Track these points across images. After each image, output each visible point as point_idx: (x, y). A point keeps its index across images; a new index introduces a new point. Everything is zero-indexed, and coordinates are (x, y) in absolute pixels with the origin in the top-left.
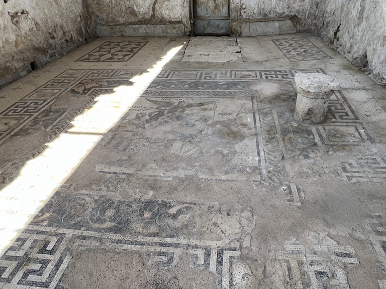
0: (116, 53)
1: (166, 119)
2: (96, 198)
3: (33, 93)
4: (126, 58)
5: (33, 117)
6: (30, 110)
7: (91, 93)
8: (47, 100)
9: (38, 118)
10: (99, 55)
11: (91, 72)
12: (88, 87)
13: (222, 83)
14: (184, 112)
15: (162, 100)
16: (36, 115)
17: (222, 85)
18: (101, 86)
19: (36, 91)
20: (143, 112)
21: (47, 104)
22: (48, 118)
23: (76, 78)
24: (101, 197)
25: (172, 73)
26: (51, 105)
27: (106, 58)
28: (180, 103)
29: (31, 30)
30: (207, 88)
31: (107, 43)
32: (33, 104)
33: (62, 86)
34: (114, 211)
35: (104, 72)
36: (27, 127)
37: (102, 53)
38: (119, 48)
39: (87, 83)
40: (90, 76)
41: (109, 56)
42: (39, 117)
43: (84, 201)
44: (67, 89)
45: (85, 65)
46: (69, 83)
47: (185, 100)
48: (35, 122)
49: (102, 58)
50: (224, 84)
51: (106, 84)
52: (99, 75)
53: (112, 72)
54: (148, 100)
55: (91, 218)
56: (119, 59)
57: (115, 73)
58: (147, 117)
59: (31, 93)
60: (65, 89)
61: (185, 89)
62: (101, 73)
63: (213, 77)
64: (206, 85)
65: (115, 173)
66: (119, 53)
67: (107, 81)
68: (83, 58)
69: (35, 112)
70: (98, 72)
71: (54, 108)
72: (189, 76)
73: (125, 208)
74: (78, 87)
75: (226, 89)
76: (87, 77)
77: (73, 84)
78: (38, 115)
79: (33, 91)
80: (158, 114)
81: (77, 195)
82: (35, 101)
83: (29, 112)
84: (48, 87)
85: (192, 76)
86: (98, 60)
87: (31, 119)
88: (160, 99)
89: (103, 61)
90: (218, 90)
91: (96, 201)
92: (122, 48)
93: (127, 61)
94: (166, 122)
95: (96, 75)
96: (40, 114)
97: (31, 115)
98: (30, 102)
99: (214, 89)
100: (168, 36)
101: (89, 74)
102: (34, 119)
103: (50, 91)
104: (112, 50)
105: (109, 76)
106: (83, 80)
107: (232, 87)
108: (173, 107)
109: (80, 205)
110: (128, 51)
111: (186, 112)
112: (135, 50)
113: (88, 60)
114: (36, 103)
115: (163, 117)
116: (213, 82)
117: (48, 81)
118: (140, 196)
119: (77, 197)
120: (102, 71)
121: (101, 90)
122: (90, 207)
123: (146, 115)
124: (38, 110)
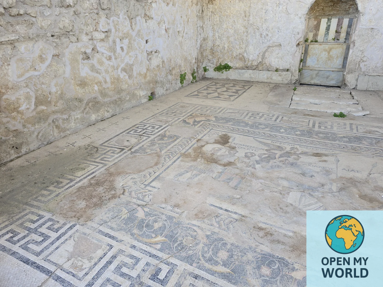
0: (222, 93)
1: (278, 163)
2: (209, 233)
3: (151, 118)
4: (232, 98)
5: (150, 139)
6: (148, 132)
7: (200, 126)
8: (162, 126)
9: (154, 140)
10: (207, 93)
11: (200, 107)
12: (198, 119)
13: (342, 135)
14: (298, 159)
15: (272, 143)
16: (153, 137)
17: (341, 137)
18: (209, 120)
19: (153, 117)
20: (252, 152)
21: (162, 130)
22: (163, 142)
23: (187, 111)
24: (213, 233)
25: (280, 117)
26: (165, 131)
27: (213, 96)
28: (292, 148)
29: (158, 66)
30: (324, 138)
31: (214, 84)
32: (151, 127)
33: (175, 115)
34: (227, 254)
35: (212, 109)
36: (145, 146)
37: (209, 92)
38: (225, 89)
39: (197, 116)
40: (199, 111)
41: (216, 94)
42: (156, 139)
43: (195, 233)
44: (179, 119)
45: (195, 101)
46: (181, 114)
47: (298, 147)
48: (152, 143)
49: (209, 96)
50: (344, 137)
51: (214, 119)
52: (207, 111)
53: (219, 109)
54: (257, 140)
55: (203, 256)
56: (225, 98)
57: (222, 111)
58: (257, 158)
59: (149, 118)
60: (178, 119)
61: (297, 135)
62: (209, 109)
63: (329, 127)
64: (321, 135)
65: (226, 210)
66: (225, 93)
67: (215, 117)
68: (192, 94)
69: (151, 135)
70: (206, 107)
71: (168, 134)
72: (300, 123)
73: (240, 254)
74: (188, 119)
75: (347, 142)
76: (197, 111)
77: (185, 115)
78: (154, 138)
79: (151, 117)
80: (269, 157)
81: (188, 224)
82: (153, 125)
83: (147, 134)
84: (163, 114)
85: (304, 124)
86: (206, 97)
87: (148, 140)
88: (269, 142)
89: (210, 99)
90: (337, 142)
91: (208, 236)
92: (228, 89)
93: (233, 101)
94: (278, 166)
95: (205, 110)
96: (156, 137)
97: (149, 137)
98: (148, 125)
99: (333, 141)
100: (272, 82)
101: (198, 108)
102: (151, 141)
103: (165, 118)
104: (218, 90)
105: (217, 112)
106: (193, 113)
107: (355, 141)
108: (285, 152)
109: (192, 237)
110: (234, 92)
111: (301, 160)
112: (240, 92)
113: (197, 97)
114: (153, 127)
115: (275, 161)
116: (330, 133)
117: (163, 110)
118: (256, 245)
119: (189, 226)
120: (210, 107)
121: (209, 124)
122: (201, 242)
123: (255, 155)
124: (155, 134)
